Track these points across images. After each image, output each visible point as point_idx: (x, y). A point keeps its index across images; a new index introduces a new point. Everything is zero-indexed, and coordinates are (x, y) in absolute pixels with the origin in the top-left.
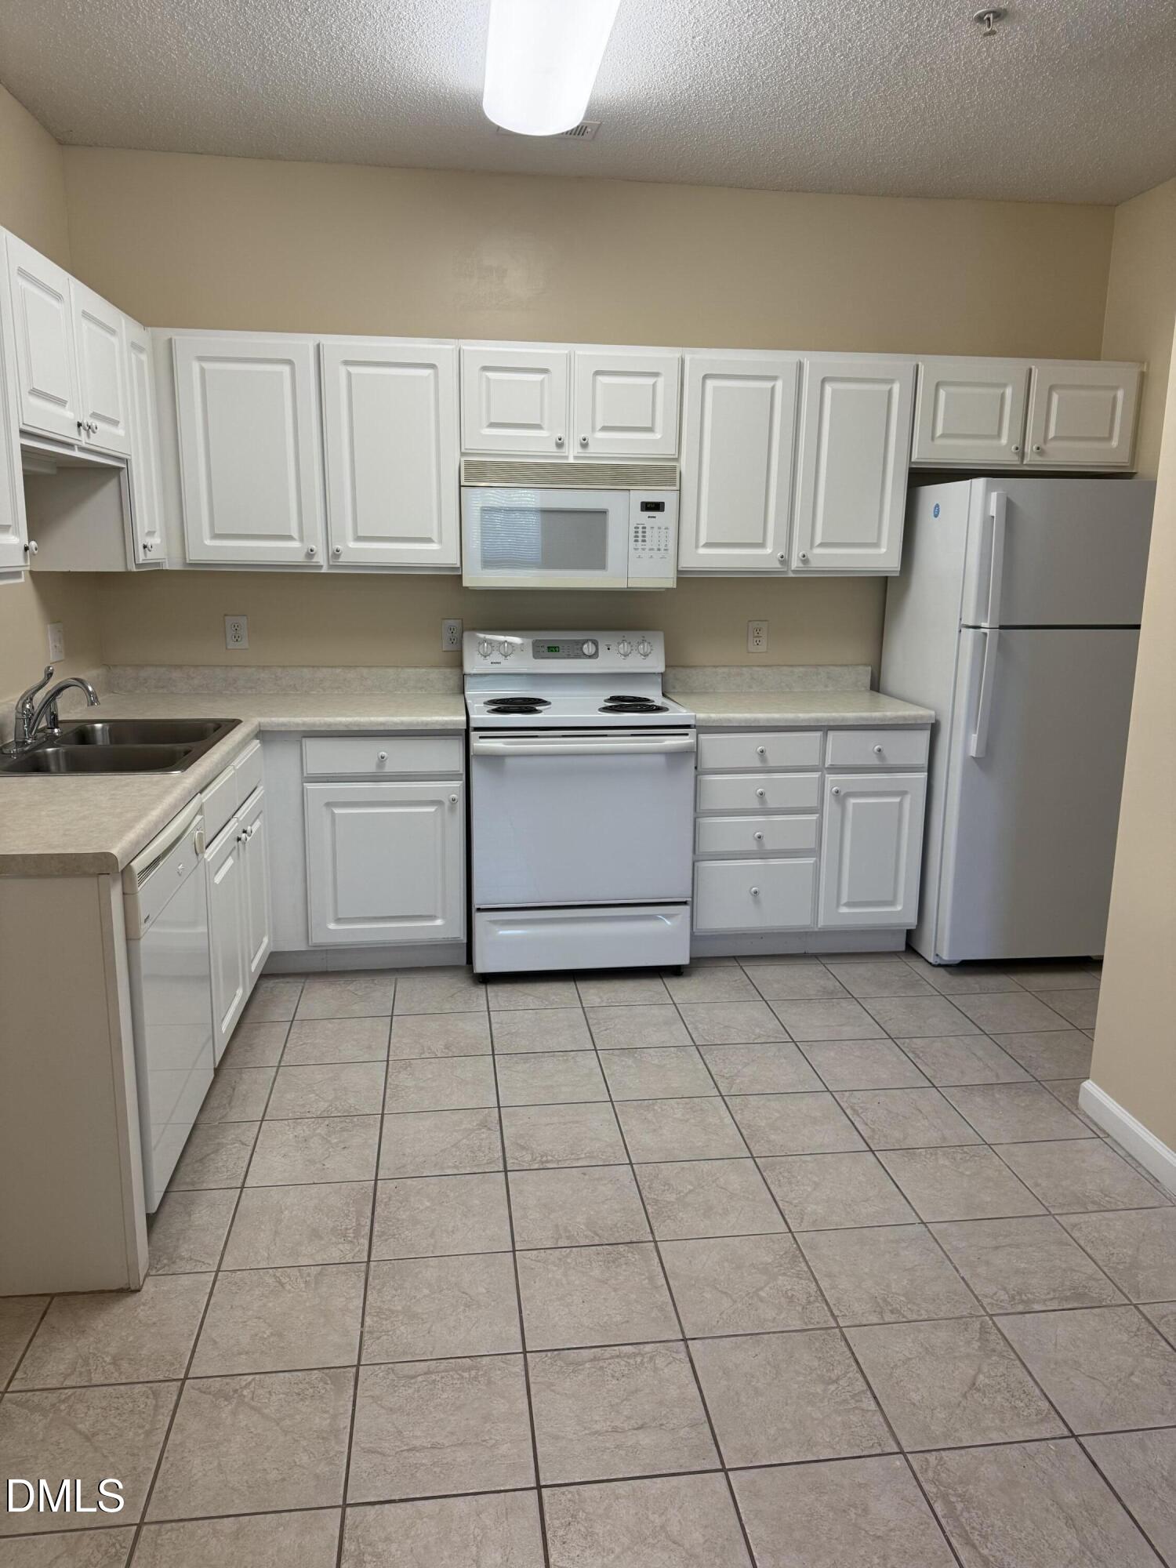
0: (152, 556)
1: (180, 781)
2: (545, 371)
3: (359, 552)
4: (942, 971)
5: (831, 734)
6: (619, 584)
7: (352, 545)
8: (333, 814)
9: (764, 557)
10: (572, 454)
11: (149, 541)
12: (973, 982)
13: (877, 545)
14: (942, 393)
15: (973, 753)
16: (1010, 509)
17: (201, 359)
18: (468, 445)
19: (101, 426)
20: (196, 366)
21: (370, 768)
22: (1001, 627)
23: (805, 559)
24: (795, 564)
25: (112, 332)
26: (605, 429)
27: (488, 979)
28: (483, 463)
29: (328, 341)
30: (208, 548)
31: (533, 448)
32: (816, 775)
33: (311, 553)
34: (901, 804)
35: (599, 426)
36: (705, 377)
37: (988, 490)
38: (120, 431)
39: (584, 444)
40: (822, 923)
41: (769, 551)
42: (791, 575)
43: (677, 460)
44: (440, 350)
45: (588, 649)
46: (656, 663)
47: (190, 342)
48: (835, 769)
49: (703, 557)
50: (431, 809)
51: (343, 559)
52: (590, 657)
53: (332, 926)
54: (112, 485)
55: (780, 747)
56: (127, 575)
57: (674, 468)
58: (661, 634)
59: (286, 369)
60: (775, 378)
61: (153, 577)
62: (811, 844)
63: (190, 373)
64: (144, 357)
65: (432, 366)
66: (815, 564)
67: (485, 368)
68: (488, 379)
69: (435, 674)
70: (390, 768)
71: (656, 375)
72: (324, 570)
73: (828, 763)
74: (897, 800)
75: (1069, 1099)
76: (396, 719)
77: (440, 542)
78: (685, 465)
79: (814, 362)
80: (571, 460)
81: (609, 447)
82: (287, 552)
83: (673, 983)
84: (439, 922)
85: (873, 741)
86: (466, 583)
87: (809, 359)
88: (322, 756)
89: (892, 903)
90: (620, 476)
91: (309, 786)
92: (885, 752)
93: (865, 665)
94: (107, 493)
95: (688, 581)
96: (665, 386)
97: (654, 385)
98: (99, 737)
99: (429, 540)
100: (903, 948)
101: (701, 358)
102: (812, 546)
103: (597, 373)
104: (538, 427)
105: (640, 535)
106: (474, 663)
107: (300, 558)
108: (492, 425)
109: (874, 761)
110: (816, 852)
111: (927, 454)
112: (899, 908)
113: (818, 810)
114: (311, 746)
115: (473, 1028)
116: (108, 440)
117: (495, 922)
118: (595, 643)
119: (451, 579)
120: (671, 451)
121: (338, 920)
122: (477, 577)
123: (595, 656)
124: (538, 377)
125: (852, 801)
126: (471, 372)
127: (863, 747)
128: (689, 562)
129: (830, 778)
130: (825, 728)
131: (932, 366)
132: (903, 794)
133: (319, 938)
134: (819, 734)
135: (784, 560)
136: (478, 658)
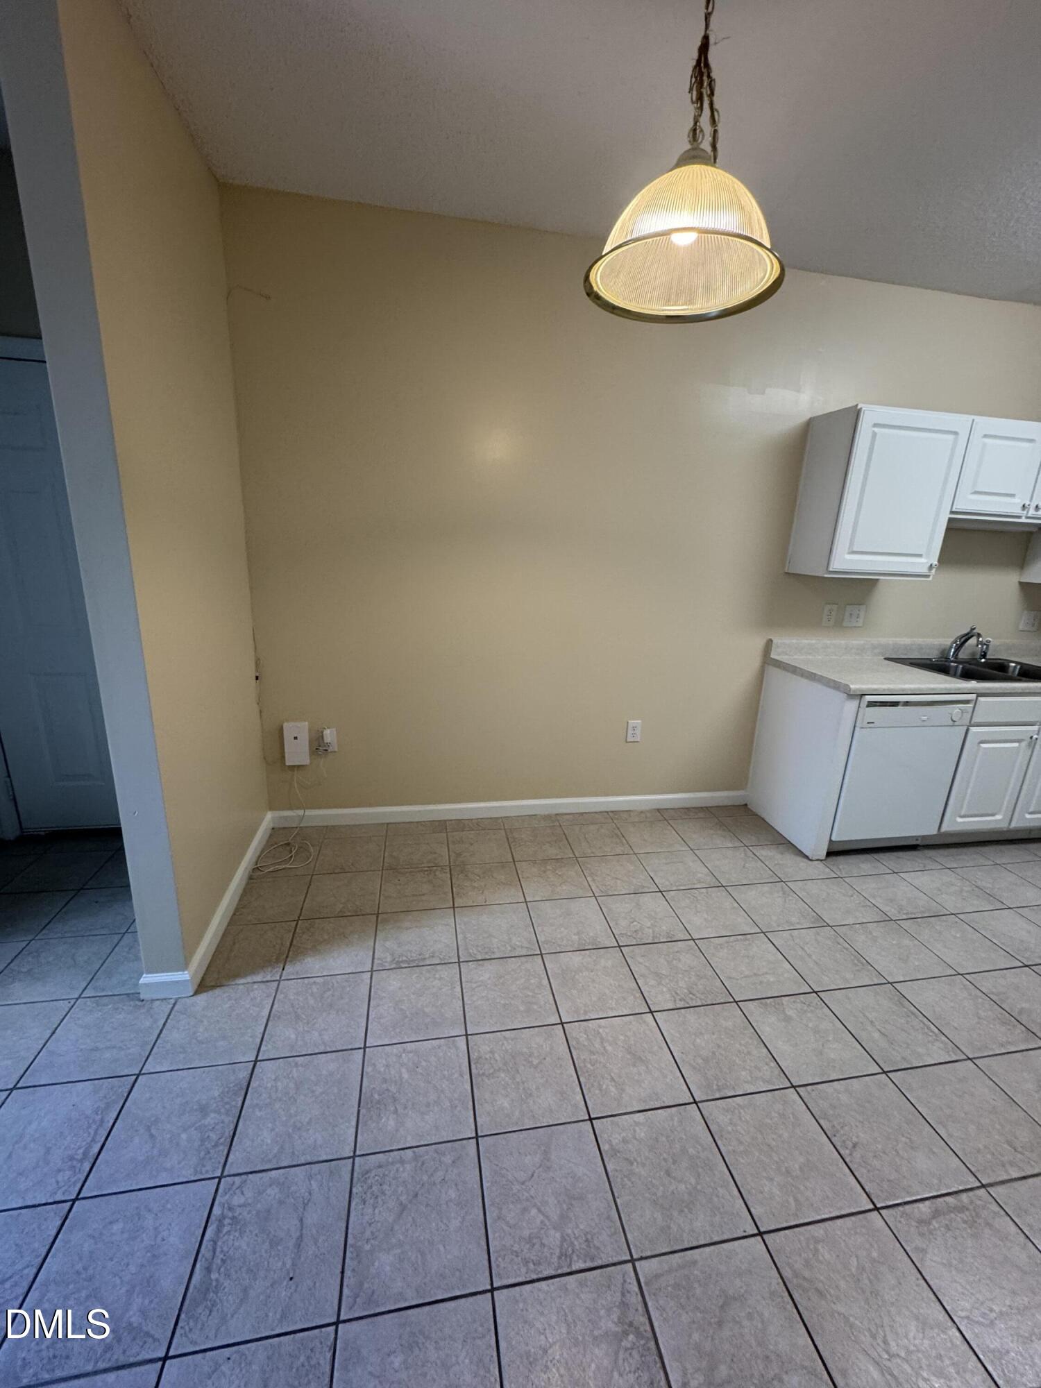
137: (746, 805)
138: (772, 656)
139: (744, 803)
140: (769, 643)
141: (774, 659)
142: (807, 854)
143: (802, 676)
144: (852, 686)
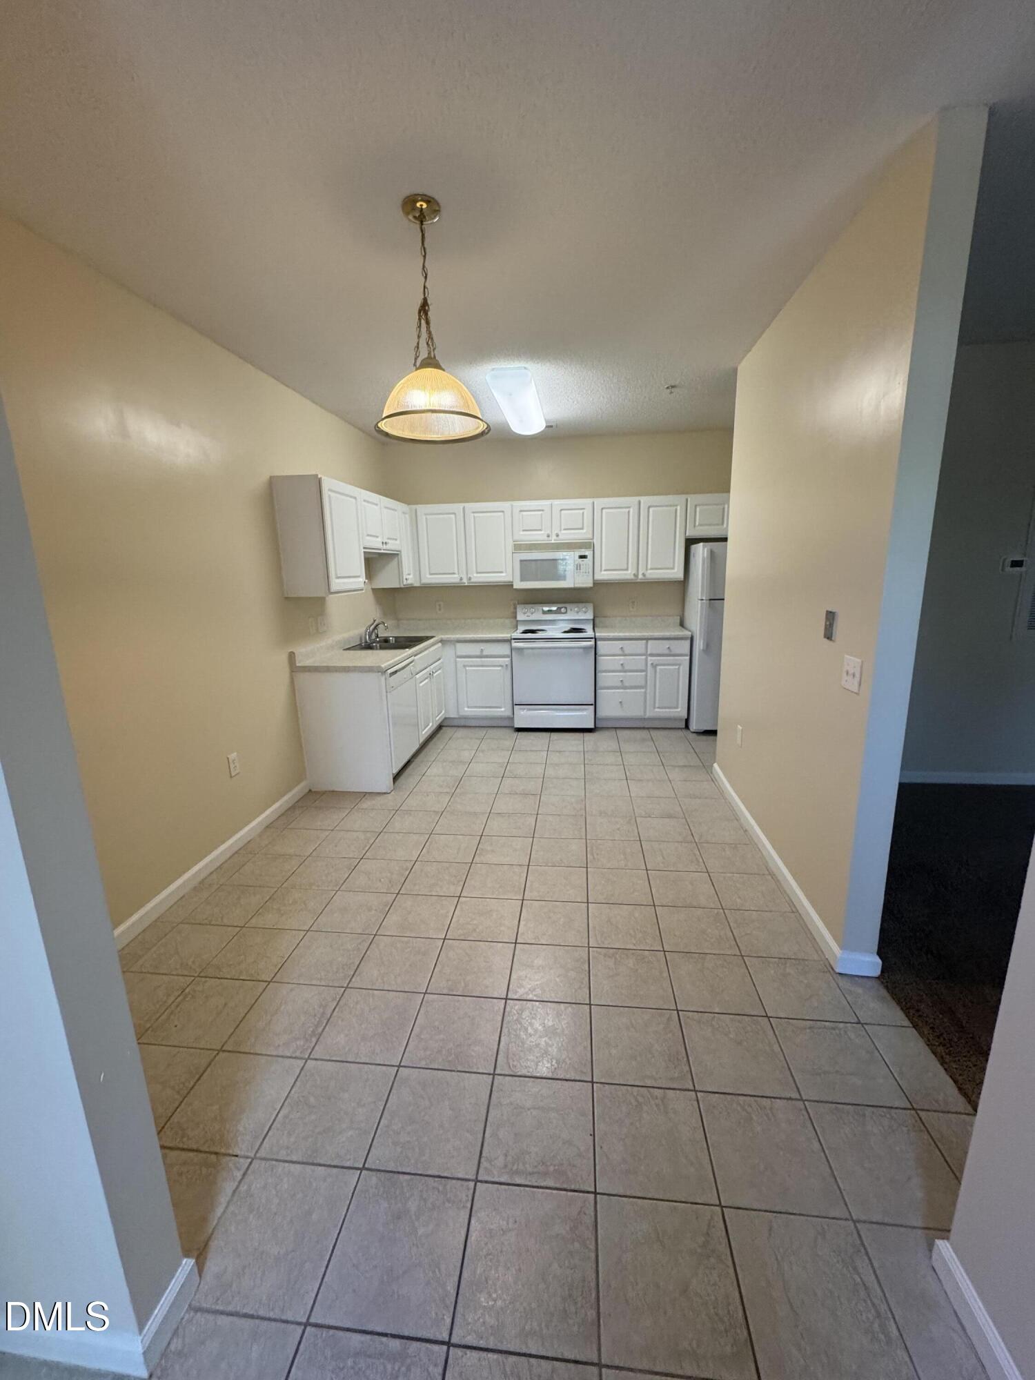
0: (409, 582)
1: (408, 652)
2: (543, 510)
3: (478, 578)
4: (695, 734)
5: (650, 642)
6: (571, 586)
7: (475, 575)
8: (466, 670)
9: (628, 575)
10: (553, 540)
11: (408, 577)
12: (704, 738)
13: (673, 568)
14: (698, 509)
15: (702, 648)
16: (712, 553)
17: (426, 514)
18: (516, 538)
19: (389, 541)
20: (424, 517)
21: (478, 653)
22: (710, 600)
23: (644, 575)
24: (640, 576)
25: (395, 510)
26: (565, 529)
27: (519, 730)
28: (521, 544)
29: (467, 505)
30: (429, 579)
31: (540, 538)
32: (644, 657)
33: (461, 579)
34: (679, 669)
35: (563, 528)
36: (602, 509)
37: (704, 547)
38: (398, 542)
39: (557, 536)
40: (648, 714)
41: (629, 572)
42: (639, 581)
43: (593, 539)
44: (505, 505)
45: (563, 610)
46: (590, 616)
47: (422, 509)
48: (652, 655)
49: (602, 575)
50: (499, 668)
51: (472, 580)
52: (563, 613)
53: (466, 709)
54: (396, 559)
55: (630, 646)
56: (401, 588)
57: (590, 542)
58: (592, 605)
59: (453, 516)
60: (629, 507)
61: (409, 589)
62: (643, 683)
63: (422, 519)
64: (407, 516)
65: (503, 512)
66: (648, 576)
67: (521, 511)
68: (522, 515)
69: (507, 621)
70: (485, 653)
71: (583, 509)
72: (466, 584)
73: (649, 653)
74: (677, 667)
75: (708, 769)
76: (486, 636)
77: (506, 572)
78: (596, 542)
79: (645, 500)
80: (553, 542)
81: (567, 536)
82: (453, 579)
83: (587, 735)
84: (503, 709)
85: (666, 644)
86: (515, 587)
87: (644, 499)
88: (463, 649)
89: (677, 708)
90: (569, 546)
91: (458, 659)
92: (671, 648)
93: (677, 616)
94: (394, 563)
95: (597, 584)
96: (588, 513)
97: (583, 513)
98: (391, 642)
99: (502, 572)
100: (684, 727)
101: (600, 502)
102: (647, 570)
103: (561, 510)
104: (540, 530)
105: (578, 567)
106: (520, 617)
107: (458, 581)
108: (523, 531)
109: (667, 652)
110: (645, 687)
111: (692, 533)
112: (679, 710)
113: (645, 671)
114: (458, 645)
115: (508, 743)
116: (392, 546)
117: (521, 709)
118: (566, 608)
119: (509, 586)
120: (590, 536)
121: (468, 707)
122: (519, 585)
123: (566, 613)
124: (540, 513)
125: (659, 668)
126: (516, 511)
127: (663, 646)
128: (598, 577)
129: (649, 658)
130: (647, 639)
131: (693, 499)
132: (680, 665)
133: (462, 713)
134: (644, 641)
135: (636, 575)
136: (522, 615)
137: (310, 790)
138: (297, 665)
139: (307, 791)
140: (292, 656)
141: (299, 667)
142: (384, 791)
143: (336, 671)
144: (383, 666)
